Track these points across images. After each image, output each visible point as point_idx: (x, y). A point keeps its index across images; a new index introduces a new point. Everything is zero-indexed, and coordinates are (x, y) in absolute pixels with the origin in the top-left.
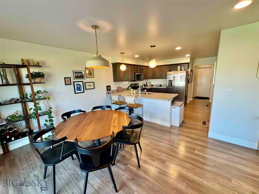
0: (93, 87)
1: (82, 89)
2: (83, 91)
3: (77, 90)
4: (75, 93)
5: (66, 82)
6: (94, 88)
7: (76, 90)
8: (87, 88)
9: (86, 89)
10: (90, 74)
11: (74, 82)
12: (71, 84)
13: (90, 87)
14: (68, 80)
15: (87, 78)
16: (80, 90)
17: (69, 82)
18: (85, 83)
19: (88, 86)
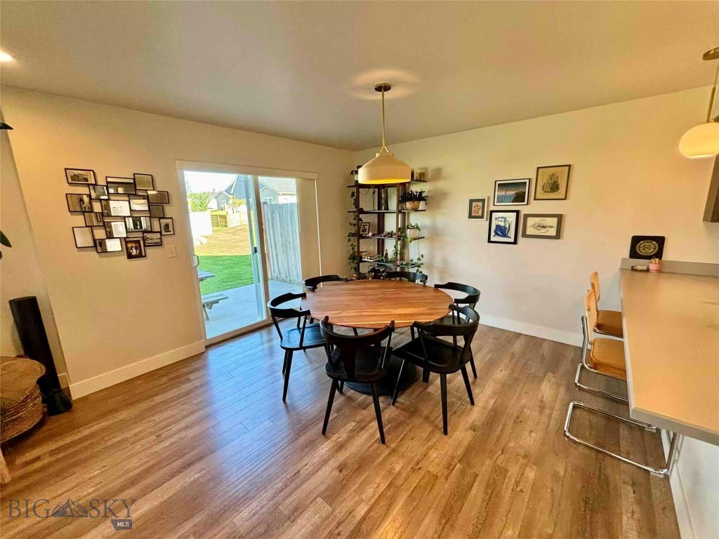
0: (553, 232)
1: (512, 234)
2: (512, 240)
3: (496, 234)
4: (489, 241)
5: (473, 210)
6: (558, 236)
7: (493, 233)
8: (530, 231)
9: (524, 235)
10: (554, 187)
11: (492, 212)
12: (482, 217)
13: (542, 232)
14: (477, 206)
15: (535, 199)
16: (505, 235)
17: (481, 211)
18: (526, 216)
19: (533, 226)
